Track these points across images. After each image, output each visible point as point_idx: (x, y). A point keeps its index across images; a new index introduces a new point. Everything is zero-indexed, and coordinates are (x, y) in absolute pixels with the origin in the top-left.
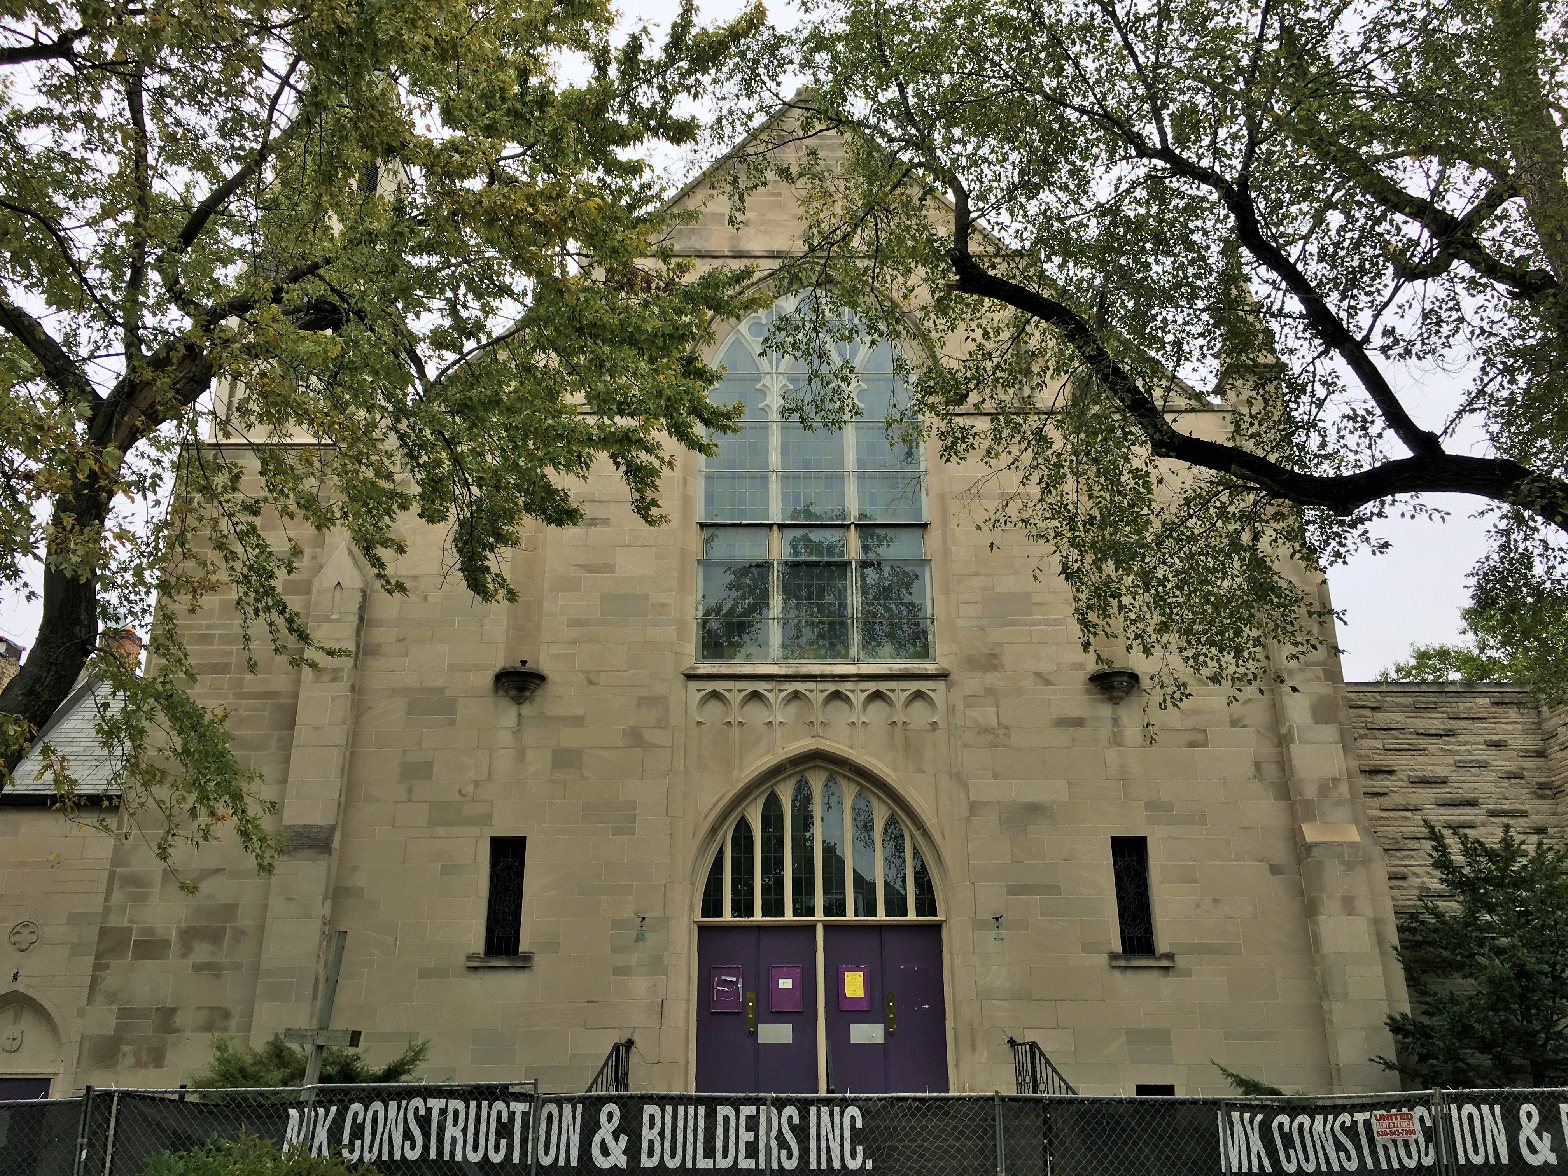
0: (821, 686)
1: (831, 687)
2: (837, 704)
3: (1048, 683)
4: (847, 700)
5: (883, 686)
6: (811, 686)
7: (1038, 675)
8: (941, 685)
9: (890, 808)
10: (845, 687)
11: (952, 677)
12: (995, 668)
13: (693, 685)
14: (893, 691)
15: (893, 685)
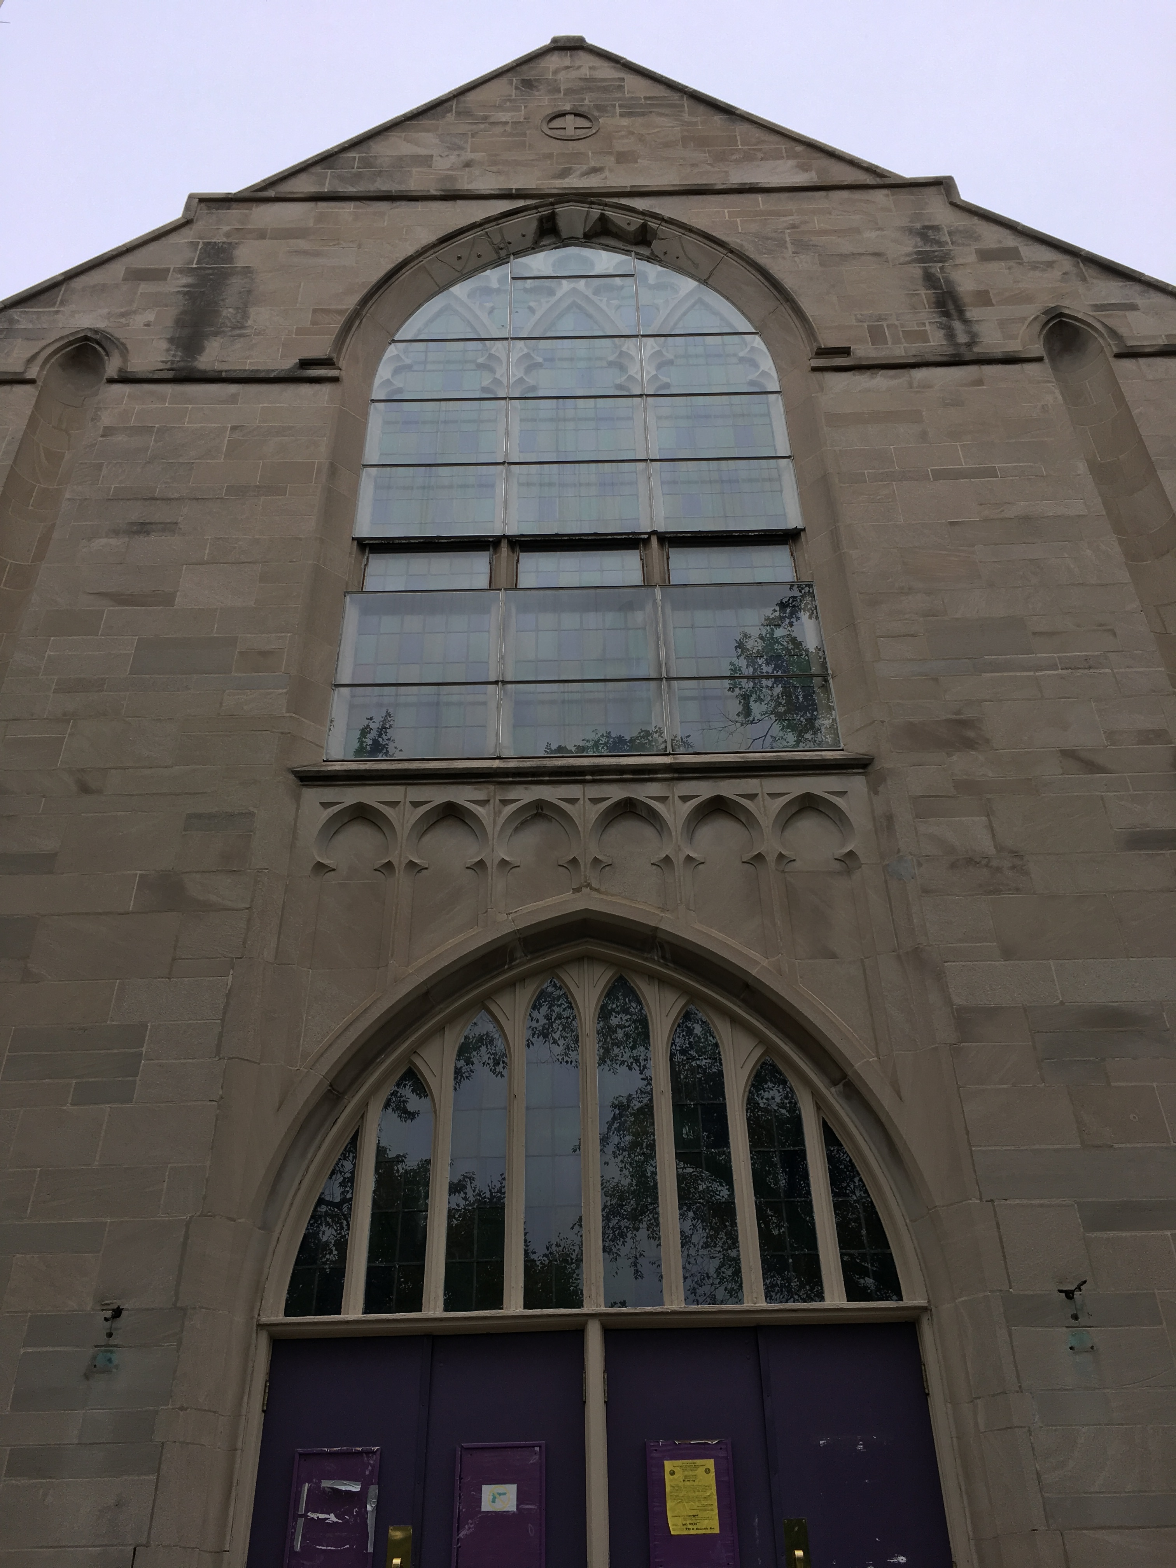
0: (594, 791)
1: (616, 793)
2: (629, 827)
3: (1091, 767)
4: (651, 817)
5: (728, 788)
6: (574, 791)
7: (1069, 754)
8: (856, 784)
9: (761, 1040)
10: (645, 792)
11: (877, 766)
12: (969, 744)
13: (313, 796)
14: (752, 797)
15: (750, 785)
